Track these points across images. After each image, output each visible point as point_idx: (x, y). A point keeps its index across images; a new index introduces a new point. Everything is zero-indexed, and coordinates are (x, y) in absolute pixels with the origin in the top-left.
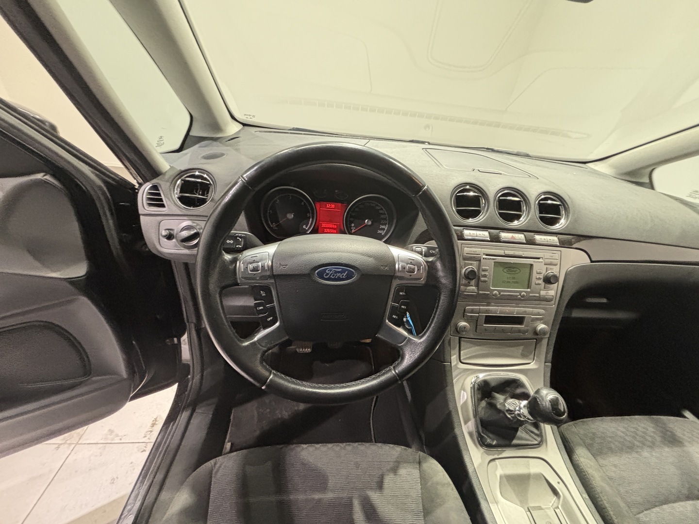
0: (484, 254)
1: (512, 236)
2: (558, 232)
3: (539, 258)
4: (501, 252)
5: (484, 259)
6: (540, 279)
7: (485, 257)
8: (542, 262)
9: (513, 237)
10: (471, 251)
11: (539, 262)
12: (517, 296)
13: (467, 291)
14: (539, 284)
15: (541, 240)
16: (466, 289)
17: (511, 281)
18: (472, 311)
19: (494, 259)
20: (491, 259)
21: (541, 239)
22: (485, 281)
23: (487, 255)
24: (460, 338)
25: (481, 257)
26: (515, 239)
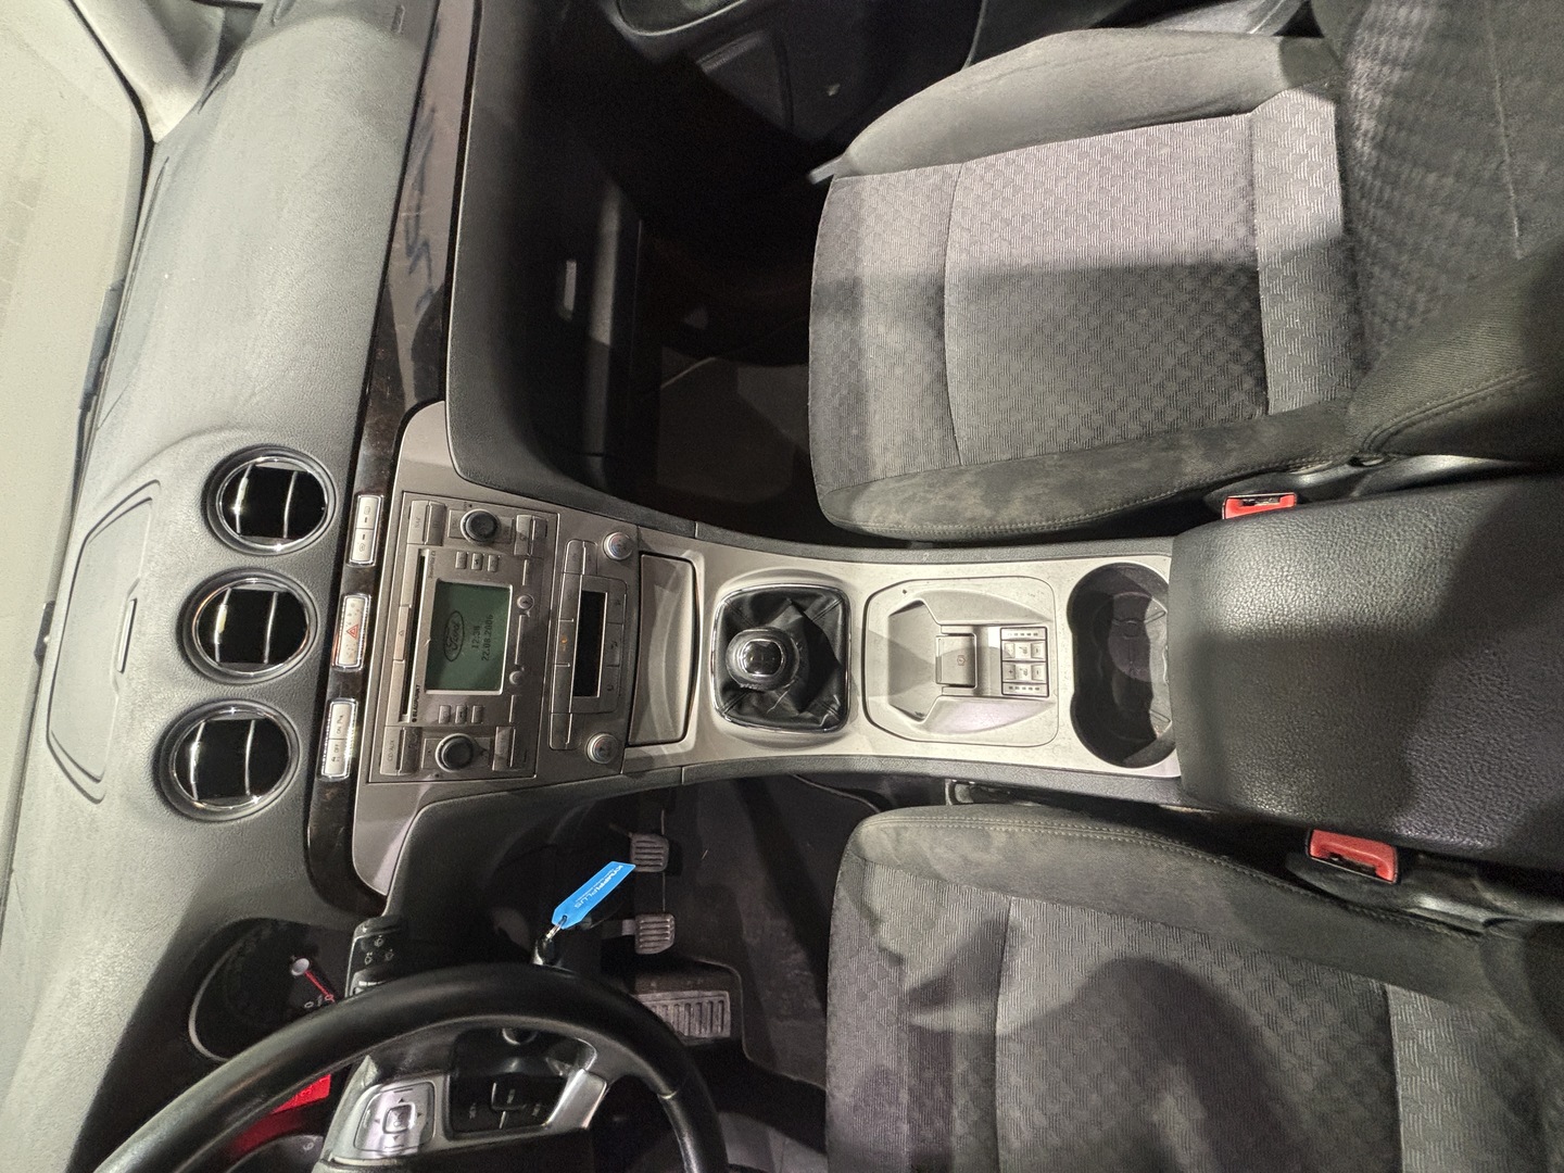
0: (401, 719)
1: (350, 632)
2: (343, 491)
3: (421, 560)
4: (398, 667)
5: (414, 720)
6: (481, 561)
7: (408, 717)
8: (433, 553)
9: (354, 633)
10: (391, 756)
11: (432, 561)
12: (526, 620)
13: (505, 756)
14: (497, 561)
15: (366, 548)
16: (500, 758)
17: (482, 638)
18: (562, 731)
19: (417, 691)
20: (415, 701)
21: (362, 548)
22: (481, 714)
23: (404, 710)
24: (627, 745)
25: (410, 729)
26: (358, 626)
